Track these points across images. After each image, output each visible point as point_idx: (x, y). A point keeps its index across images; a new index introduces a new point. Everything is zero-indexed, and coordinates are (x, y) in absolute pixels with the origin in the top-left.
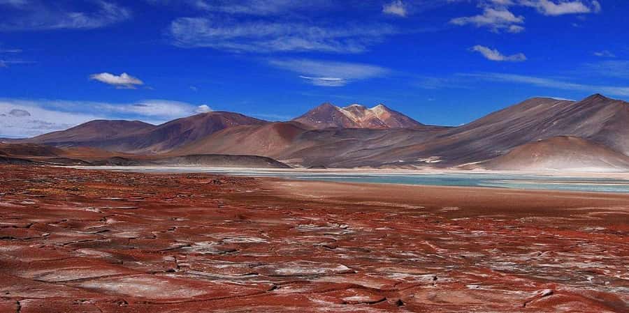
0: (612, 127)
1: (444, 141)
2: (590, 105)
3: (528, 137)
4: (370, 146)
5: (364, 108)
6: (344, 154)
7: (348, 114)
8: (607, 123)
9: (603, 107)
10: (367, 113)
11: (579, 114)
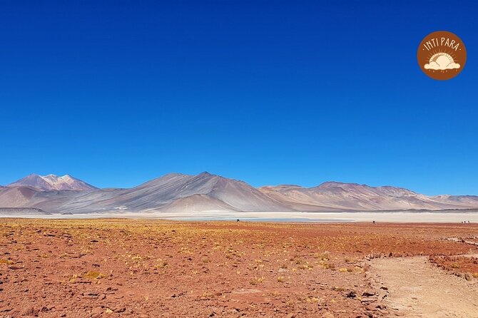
0: (217, 189)
1: (125, 197)
2: (203, 177)
3: (173, 194)
4: (79, 201)
5: (57, 177)
6: (66, 205)
7: (47, 180)
8: (214, 187)
9: (210, 179)
10: (59, 179)
11: (199, 182)
